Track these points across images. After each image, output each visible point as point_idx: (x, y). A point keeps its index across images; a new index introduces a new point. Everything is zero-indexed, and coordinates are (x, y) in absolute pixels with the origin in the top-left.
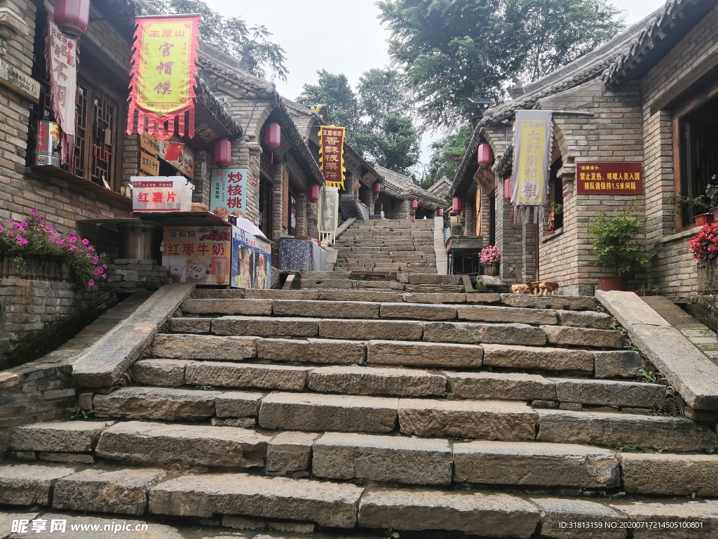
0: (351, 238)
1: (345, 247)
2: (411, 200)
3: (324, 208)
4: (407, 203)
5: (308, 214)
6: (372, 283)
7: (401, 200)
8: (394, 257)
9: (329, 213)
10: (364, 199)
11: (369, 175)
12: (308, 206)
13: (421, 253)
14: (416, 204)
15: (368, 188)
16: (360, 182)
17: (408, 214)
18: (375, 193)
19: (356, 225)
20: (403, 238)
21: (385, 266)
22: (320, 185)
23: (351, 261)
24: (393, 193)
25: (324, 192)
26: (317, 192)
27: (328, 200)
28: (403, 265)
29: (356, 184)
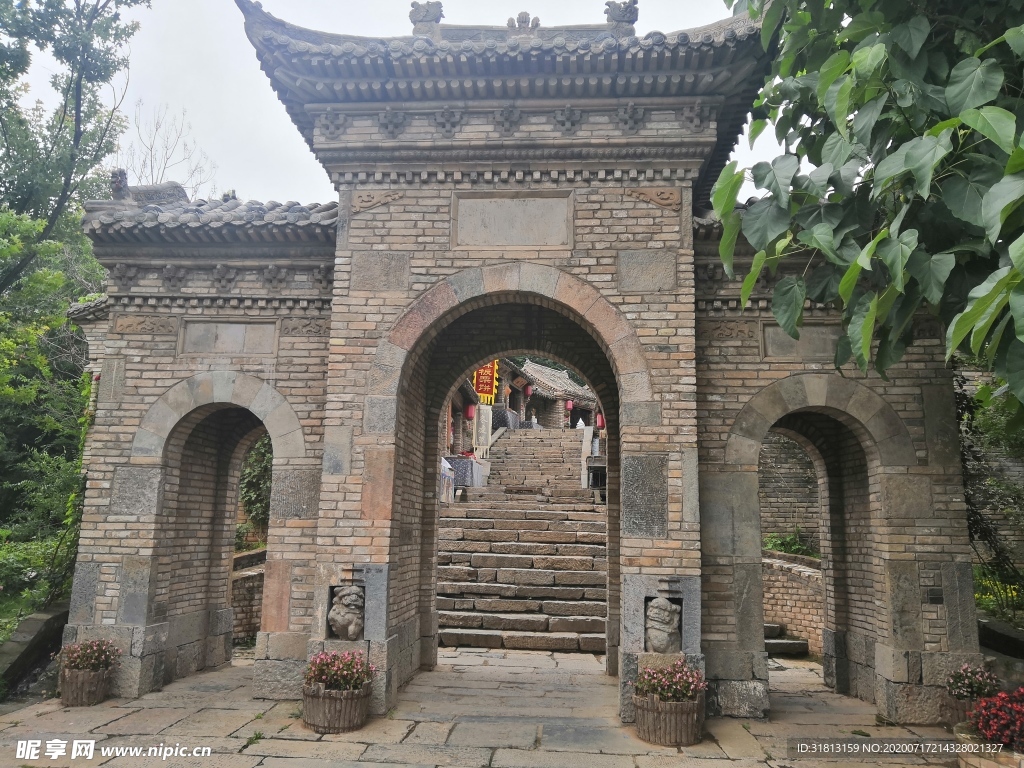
0: (503, 449)
1: (498, 458)
2: (566, 400)
3: (479, 424)
4: (561, 404)
5: (464, 430)
6: (523, 496)
7: (554, 401)
8: (543, 469)
9: (483, 430)
10: (514, 405)
11: (519, 379)
12: (464, 423)
13: (569, 466)
14: (570, 405)
15: (518, 392)
16: (511, 387)
17: (562, 415)
18: (526, 396)
19: (506, 435)
20: (552, 449)
21: (534, 480)
22: (476, 404)
23: (503, 473)
24: (545, 393)
25: (479, 410)
26: (473, 411)
27: (483, 417)
28: (551, 477)
29: (507, 390)
